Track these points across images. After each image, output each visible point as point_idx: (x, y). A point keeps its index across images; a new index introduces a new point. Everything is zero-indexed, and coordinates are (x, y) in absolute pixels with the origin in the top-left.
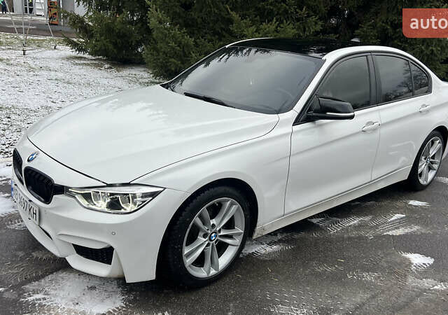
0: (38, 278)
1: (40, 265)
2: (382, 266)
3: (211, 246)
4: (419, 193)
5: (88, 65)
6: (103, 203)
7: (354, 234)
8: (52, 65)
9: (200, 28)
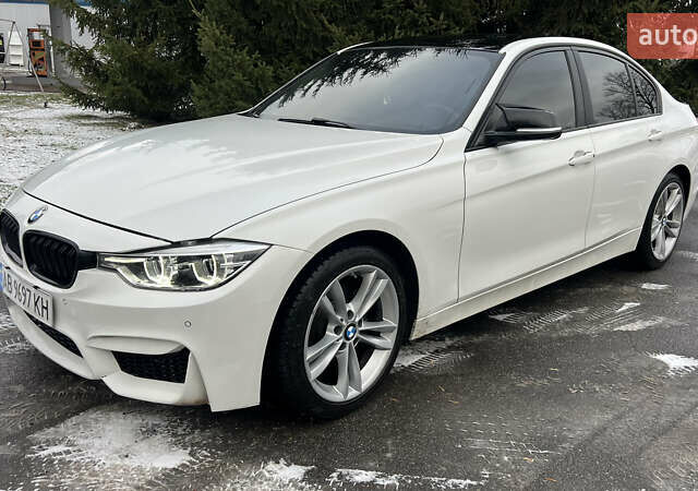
0: (53, 423)
1: (55, 403)
2: (622, 374)
3: (347, 349)
4: (654, 273)
5: (102, 124)
6: (166, 277)
7: (566, 332)
8: (43, 126)
9: (280, 54)
